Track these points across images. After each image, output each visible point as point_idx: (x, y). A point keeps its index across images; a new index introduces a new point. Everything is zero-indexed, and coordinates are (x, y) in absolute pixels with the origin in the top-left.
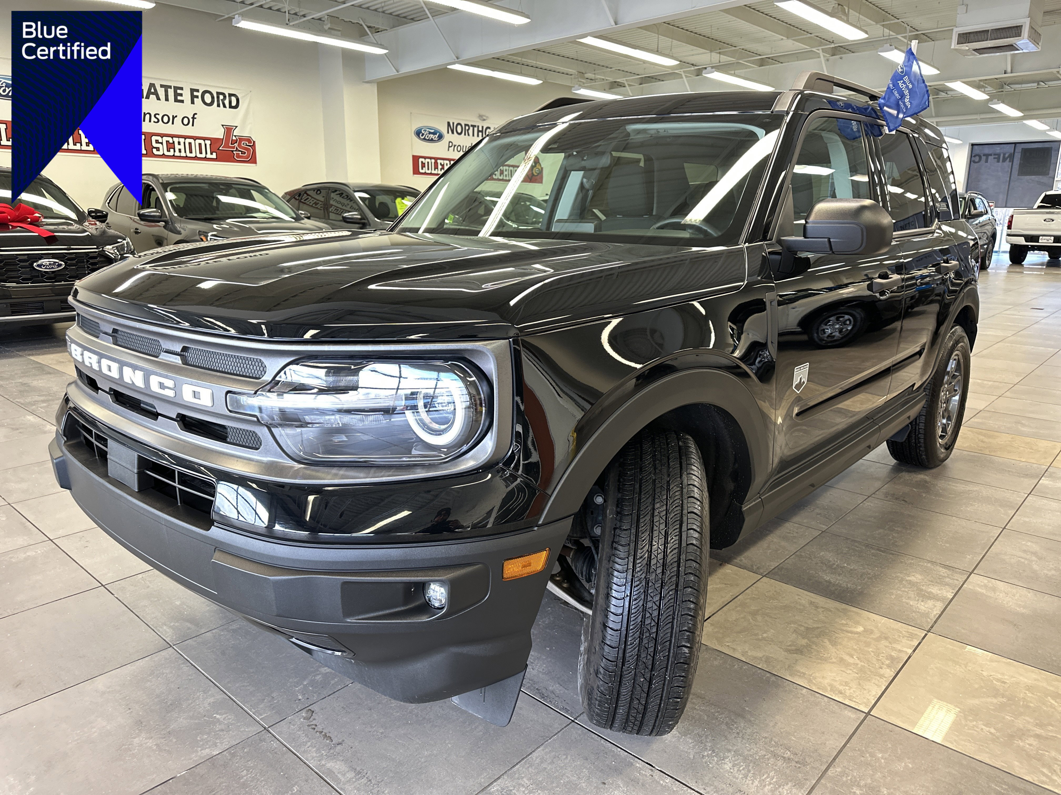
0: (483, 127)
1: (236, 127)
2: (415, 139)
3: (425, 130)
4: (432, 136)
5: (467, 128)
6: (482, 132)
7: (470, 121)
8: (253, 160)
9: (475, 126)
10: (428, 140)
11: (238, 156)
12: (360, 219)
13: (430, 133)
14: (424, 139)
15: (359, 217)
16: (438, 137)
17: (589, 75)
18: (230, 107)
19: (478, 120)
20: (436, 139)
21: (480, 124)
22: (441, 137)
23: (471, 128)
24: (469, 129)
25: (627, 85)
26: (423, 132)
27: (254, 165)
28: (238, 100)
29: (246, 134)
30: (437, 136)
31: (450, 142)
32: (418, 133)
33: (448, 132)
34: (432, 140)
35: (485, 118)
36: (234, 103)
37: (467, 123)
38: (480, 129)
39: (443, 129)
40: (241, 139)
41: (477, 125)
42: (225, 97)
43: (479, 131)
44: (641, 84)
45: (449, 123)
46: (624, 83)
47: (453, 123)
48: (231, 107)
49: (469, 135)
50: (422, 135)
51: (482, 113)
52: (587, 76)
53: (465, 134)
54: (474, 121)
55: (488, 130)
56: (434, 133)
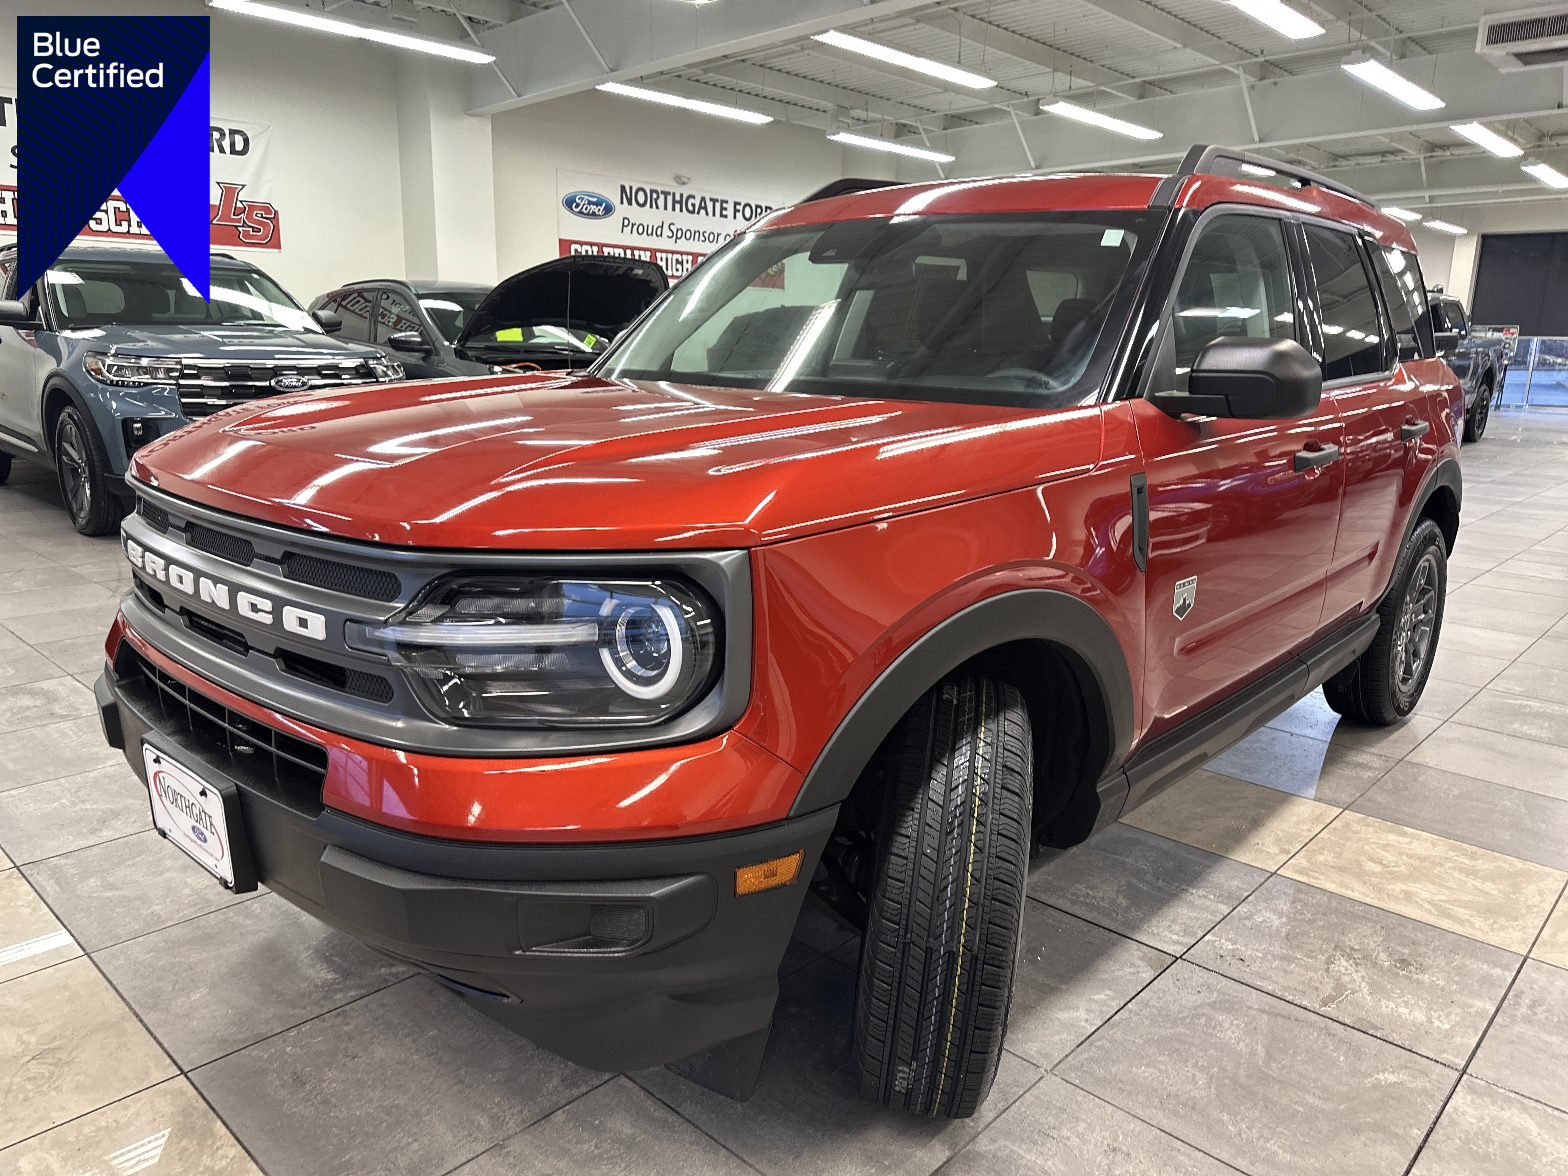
0: (682, 195)
1: (244, 186)
2: (565, 212)
3: (583, 199)
4: (593, 207)
5: (655, 196)
6: (680, 202)
7: (661, 185)
8: (274, 242)
9: (669, 193)
10: (588, 214)
11: (247, 235)
12: (421, 343)
13: (590, 203)
14: (581, 212)
15: (419, 339)
16: (604, 209)
17: (857, 113)
18: (231, 153)
19: (675, 184)
20: (600, 213)
21: (678, 190)
22: (609, 210)
23: (662, 197)
24: (658, 197)
25: (922, 131)
26: (578, 201)
27: (277, 251)
28: (246, 141)
29: (261, 198)
30: (602, 209)
31: (624, 219)
32: (569, 203)
33: (622, 202)
34: (594, 215)
35: (686, 180)
36: (239, 146)
37: (654, 187)
38: (678, 198)
39: (614, 197)
40: (252, 207)
41: (672, 191)
42: (223, 135)
43: (674, 202)
44: (945, 129)
45: (623, 188)
46: (917, 128)
47: (631, 188)
48: (233, 151)
49: (657, 207)
50: (577, 207)
51: (680, 173)
52: (853, 113)
53: (651, 206)
54: (666, 185)
55: (691, 201)
56: (597, 204)
